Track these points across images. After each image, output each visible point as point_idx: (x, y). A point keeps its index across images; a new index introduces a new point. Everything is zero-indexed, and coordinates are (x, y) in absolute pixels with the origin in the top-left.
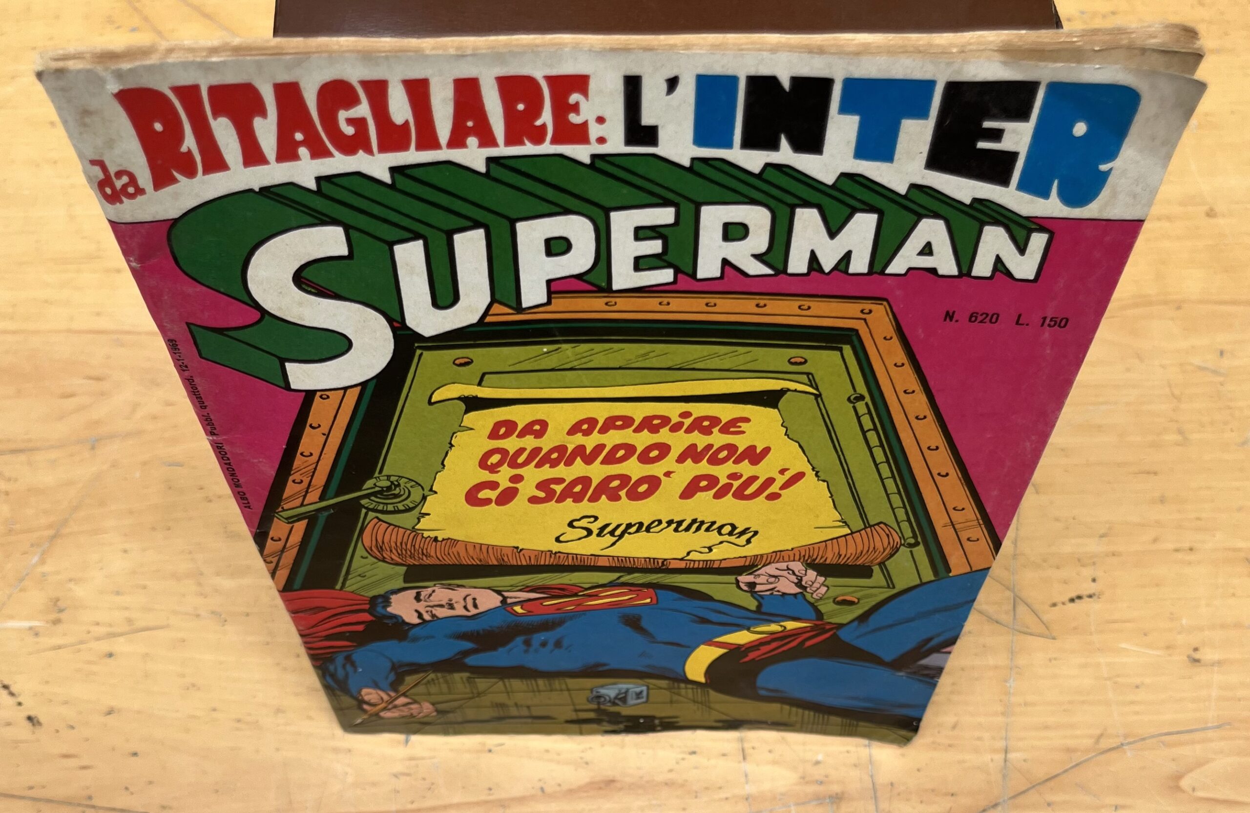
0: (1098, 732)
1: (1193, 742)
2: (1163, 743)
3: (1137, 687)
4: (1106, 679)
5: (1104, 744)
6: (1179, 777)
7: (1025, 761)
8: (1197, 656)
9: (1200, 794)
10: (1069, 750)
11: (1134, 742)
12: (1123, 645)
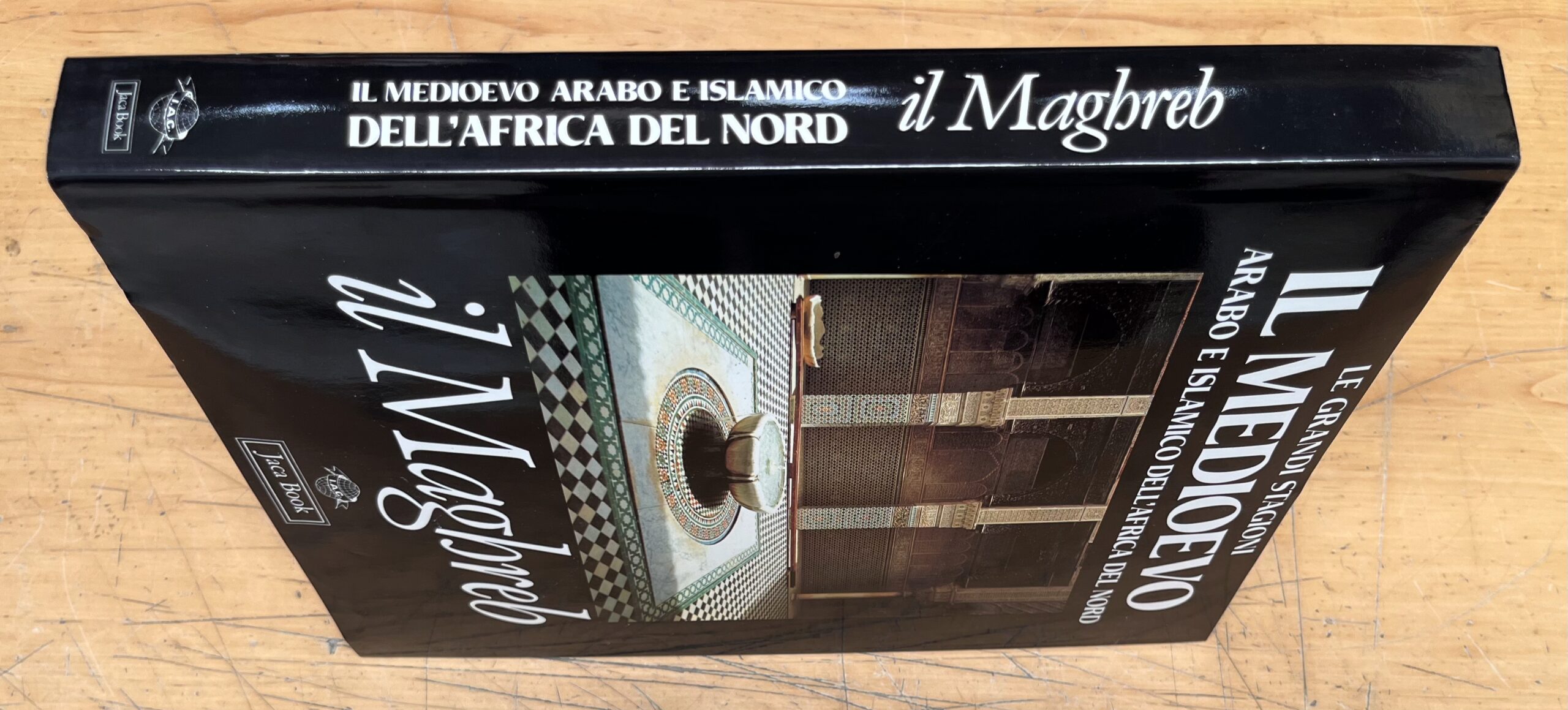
0: (1466, 347)
1: (1543, 359)
2: (1519, 358)
3: (1500, 315)
4: (1474, 307)
5: (1471, 357)
6: (1530, 385)
7: (1407, 367)
8: (1549, 293)
9: (1546, 398)
10: (1442, 360)
11: (1495, 357)
12: (1489, 282)
